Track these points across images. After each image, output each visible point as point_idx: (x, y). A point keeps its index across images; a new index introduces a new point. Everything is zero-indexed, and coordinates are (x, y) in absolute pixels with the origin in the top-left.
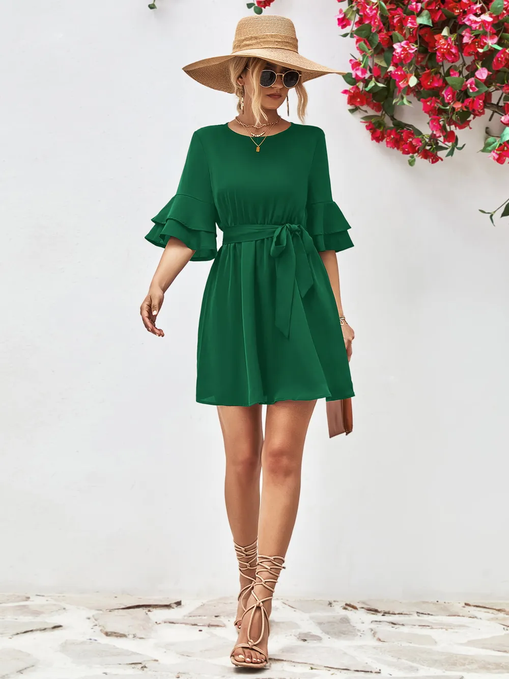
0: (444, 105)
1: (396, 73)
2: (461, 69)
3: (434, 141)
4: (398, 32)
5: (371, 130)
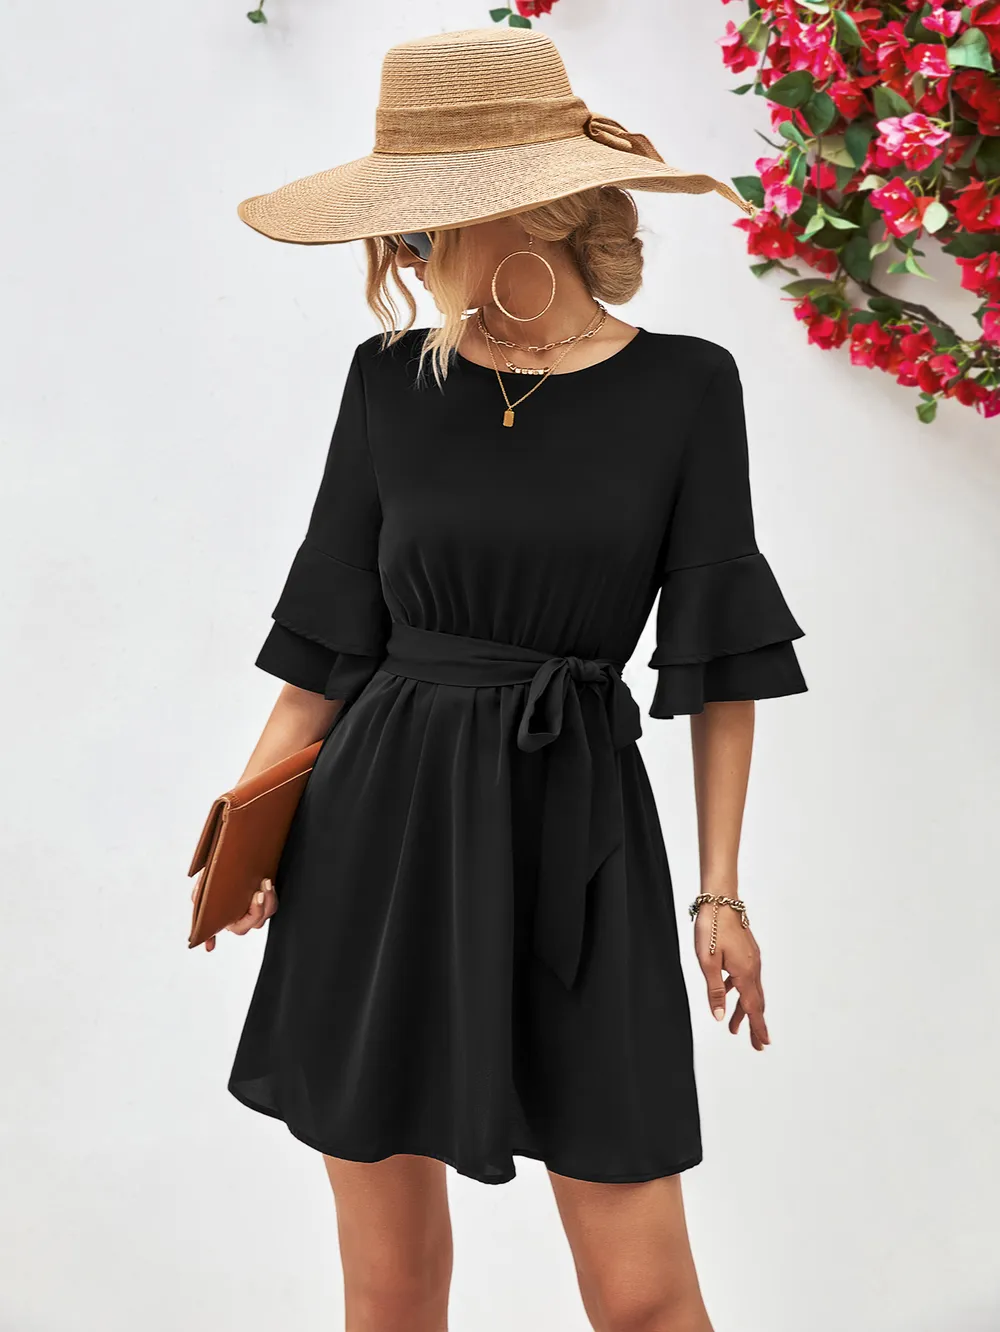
1: (886, 195)
3: (989, 354)
4: (889, 85)
5: (809, 320)
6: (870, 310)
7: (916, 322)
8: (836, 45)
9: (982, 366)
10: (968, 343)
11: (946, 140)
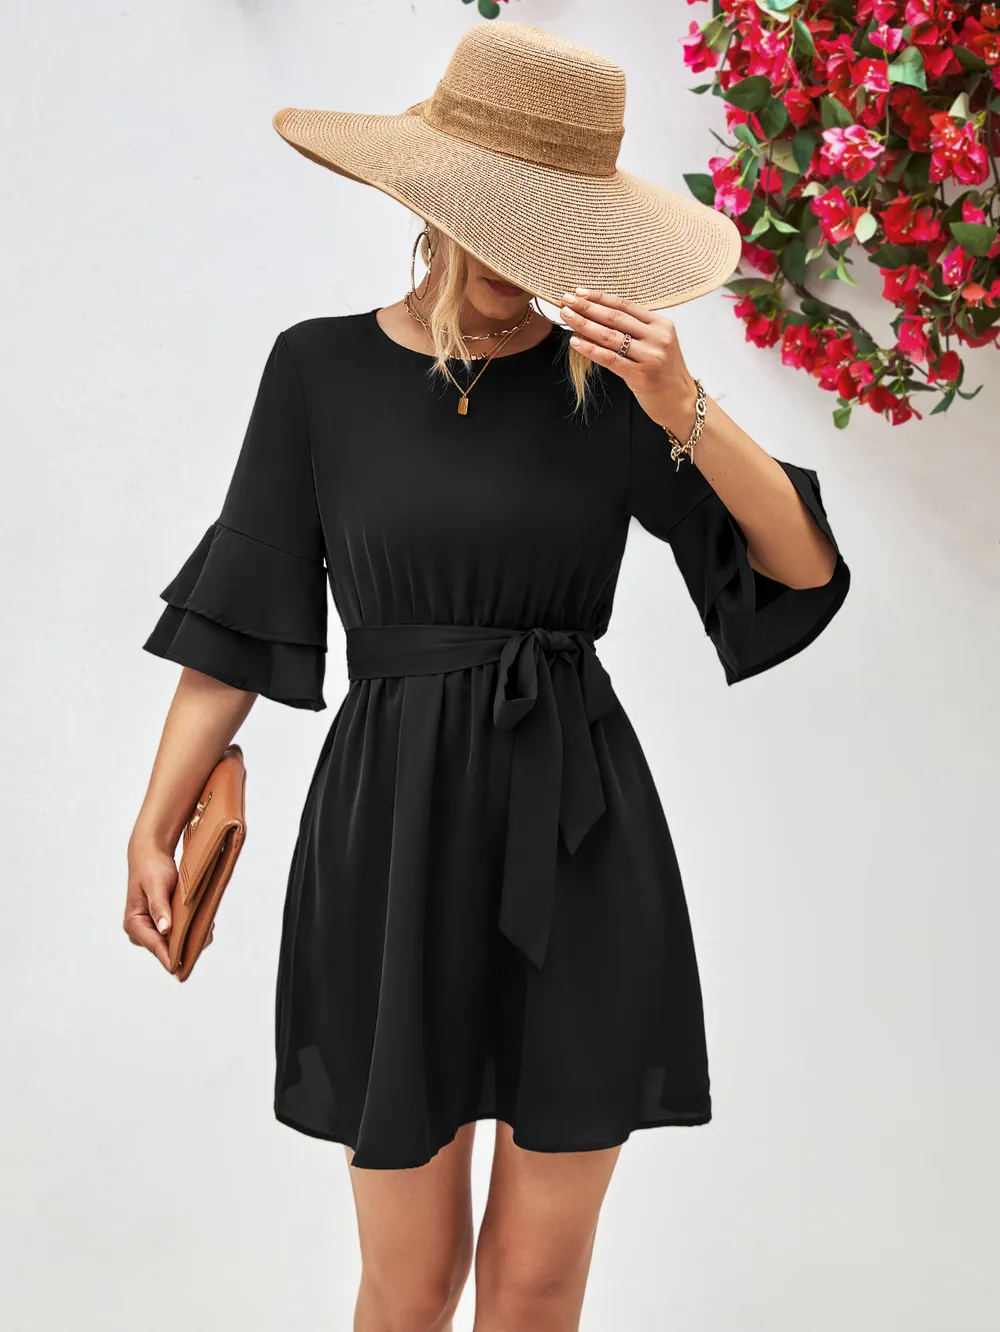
0: (941, 290)
1: (826, 202)
2: (988, 202)
3: (901, 364)
4: (835, 96)
5: (748, 318)
6: (802, 313)
7: (840, 327)
8: (793, 53)
9: (894, 374)
10: (883, 351)
11: (881, 154)
